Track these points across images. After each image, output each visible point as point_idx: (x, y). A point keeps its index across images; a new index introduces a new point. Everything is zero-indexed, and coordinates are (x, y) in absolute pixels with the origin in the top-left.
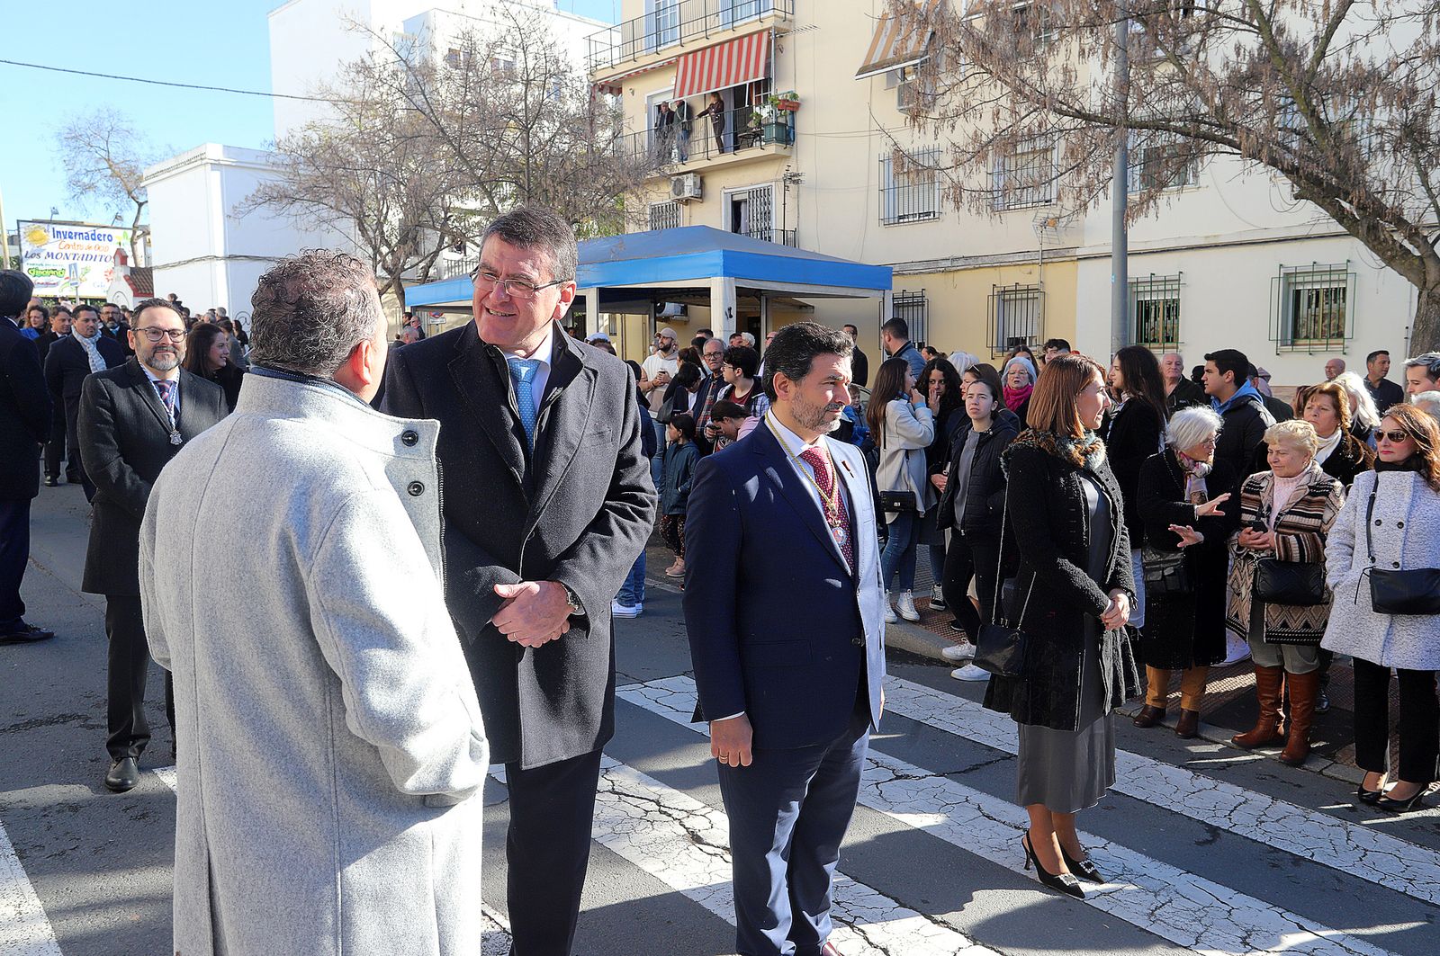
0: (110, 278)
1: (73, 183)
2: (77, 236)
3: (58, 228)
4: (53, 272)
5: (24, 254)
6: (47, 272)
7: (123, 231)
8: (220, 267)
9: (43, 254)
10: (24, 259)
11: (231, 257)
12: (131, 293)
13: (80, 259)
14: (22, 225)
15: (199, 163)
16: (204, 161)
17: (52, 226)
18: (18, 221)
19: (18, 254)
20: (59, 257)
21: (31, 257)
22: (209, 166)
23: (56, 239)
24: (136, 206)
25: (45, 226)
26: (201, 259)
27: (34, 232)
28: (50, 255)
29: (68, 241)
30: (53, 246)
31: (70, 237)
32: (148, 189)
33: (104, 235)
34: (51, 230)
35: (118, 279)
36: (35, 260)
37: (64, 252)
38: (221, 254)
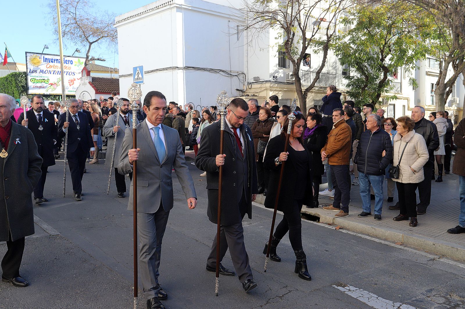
0: (71, 84)
1: (56, 31)
2: (56, 61)
3: (46, 57)
4: (43, 81)
5: (29, 71)
6: (40, 81)
7: (78, 58)
8: (180, 75)
9: (38, 71)
10: (29, 74)
11: (187, 68)
12: (94, 92)
13: (57, 74)
14: (27, 54)
15: (168, 7)
16: (172, 6)
17: (43, 56)
18: (26, 53)
19: (25, 71)
20: (46, 72)
21: (32, 72)
22: (175, 9)
23: (45, 63)
24: (88, 45)
25: (40, 55)
26: (164, 69)
27: (35, 58)
28: (42, 71)
29: (51, 64)
30: (43, 66)
31: (52, 62)
32: (118, 29)
33: (69, 61)
34: (42, 57)
35: (84, 84)
36: (34, 74)
37: (49, 69)
38: (181, 65)
